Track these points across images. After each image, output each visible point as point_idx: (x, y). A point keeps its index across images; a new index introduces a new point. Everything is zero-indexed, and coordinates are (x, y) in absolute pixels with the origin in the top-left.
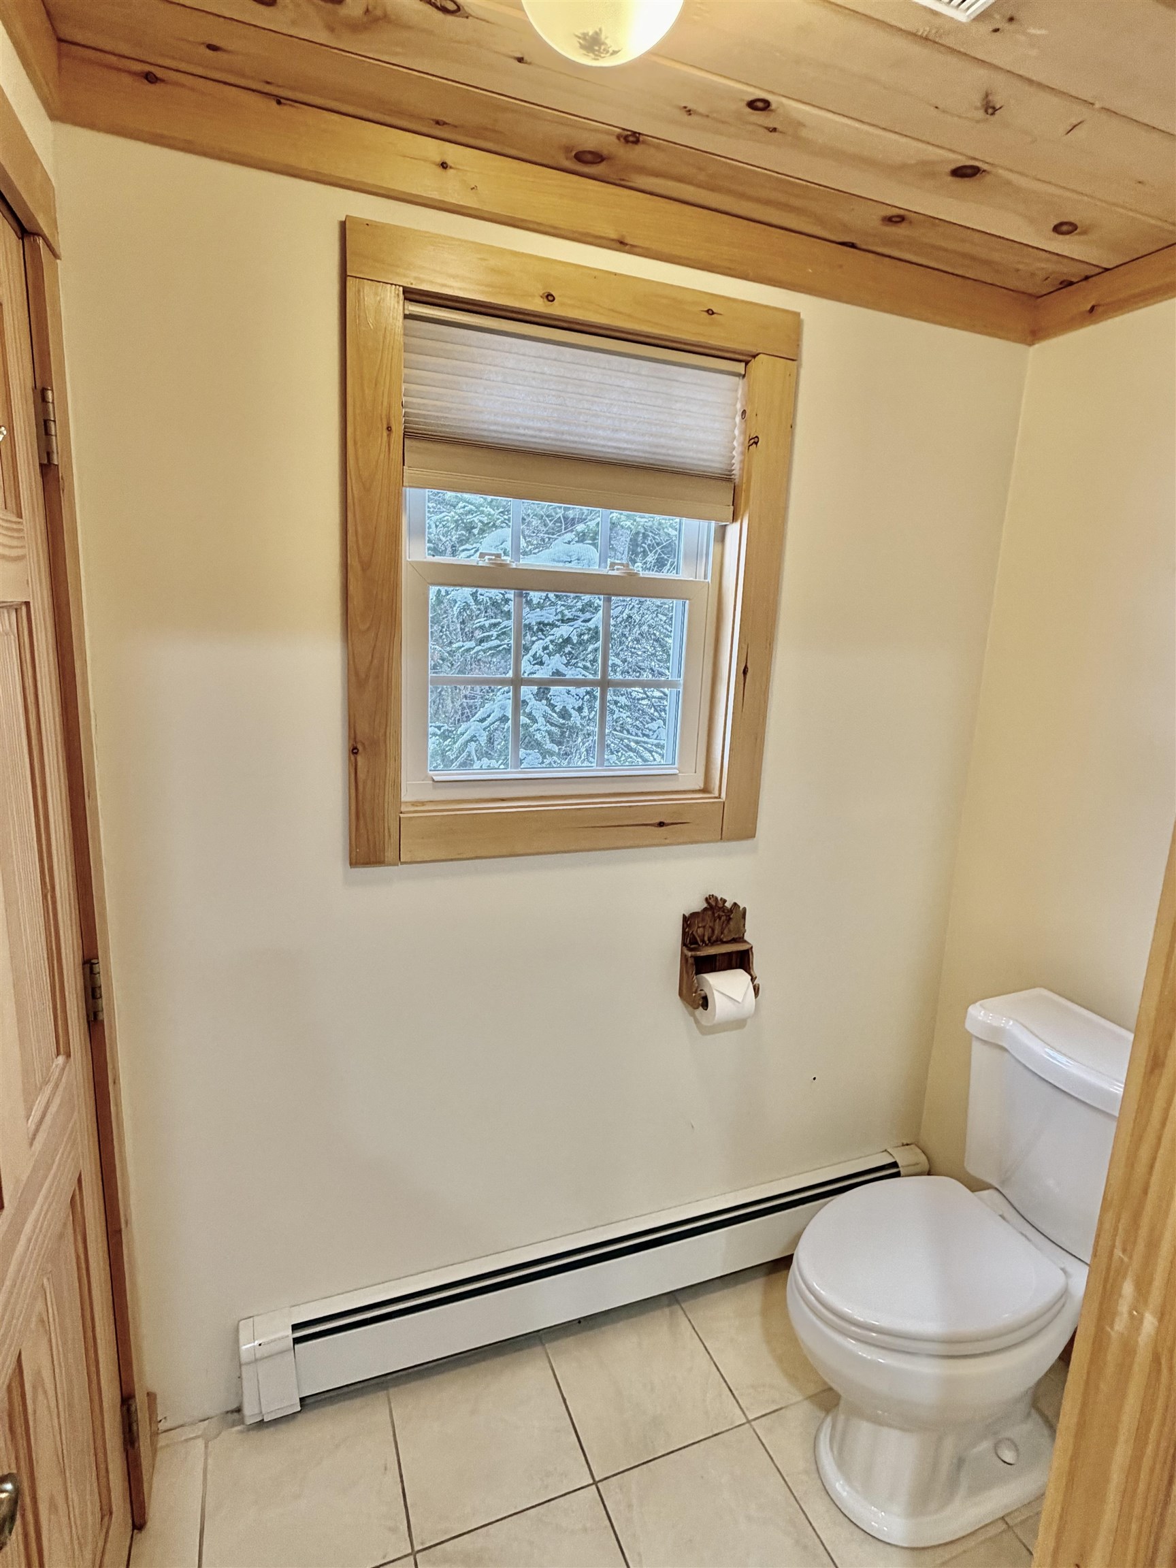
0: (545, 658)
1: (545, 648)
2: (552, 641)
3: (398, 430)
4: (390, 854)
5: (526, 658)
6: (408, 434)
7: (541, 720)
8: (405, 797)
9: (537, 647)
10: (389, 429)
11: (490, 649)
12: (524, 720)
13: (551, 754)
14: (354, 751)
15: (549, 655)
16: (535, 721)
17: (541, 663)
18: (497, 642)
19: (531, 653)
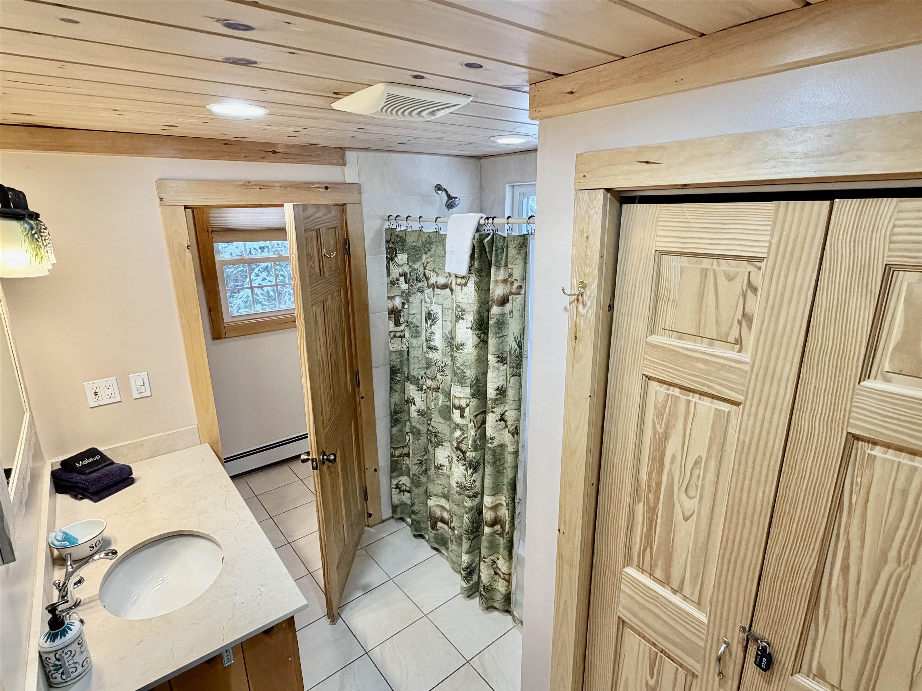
0: (260, 274)
1: (259, 270)
2: (261, 268)
3: (210, 231)
4: (223, 336)
5: (253, 274)
6: (212, 231)
7: (260, 295)
8: (225, 321)
9: (256, 270)
10: (208, 231)
11: (240, 271)
12: (255, 296)
13: (265, 305)
14: (210, 311)
15: (261, 272)
16: (258, 296)
17: (258, 275)
18: (242, 268)
19: (255, 272)
